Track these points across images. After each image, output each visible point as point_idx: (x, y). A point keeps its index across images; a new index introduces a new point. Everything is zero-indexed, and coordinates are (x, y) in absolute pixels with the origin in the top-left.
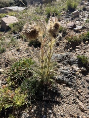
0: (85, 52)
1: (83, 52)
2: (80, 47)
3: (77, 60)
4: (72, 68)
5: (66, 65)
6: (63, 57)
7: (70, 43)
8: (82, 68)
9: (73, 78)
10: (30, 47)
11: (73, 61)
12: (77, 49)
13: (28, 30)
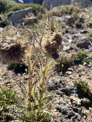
0: (80, 76)
1: (78, 76)
2: (72, 70)
3: (75, 88)
4: (72, 101)
5: (61, 96)
6: (56, 84)
7: (63, 65)
8: (84, 99)
9: (77, 117)
10: (10, 71)
11: (71, 90)
12: (70, 73)
13: (5, 44)
